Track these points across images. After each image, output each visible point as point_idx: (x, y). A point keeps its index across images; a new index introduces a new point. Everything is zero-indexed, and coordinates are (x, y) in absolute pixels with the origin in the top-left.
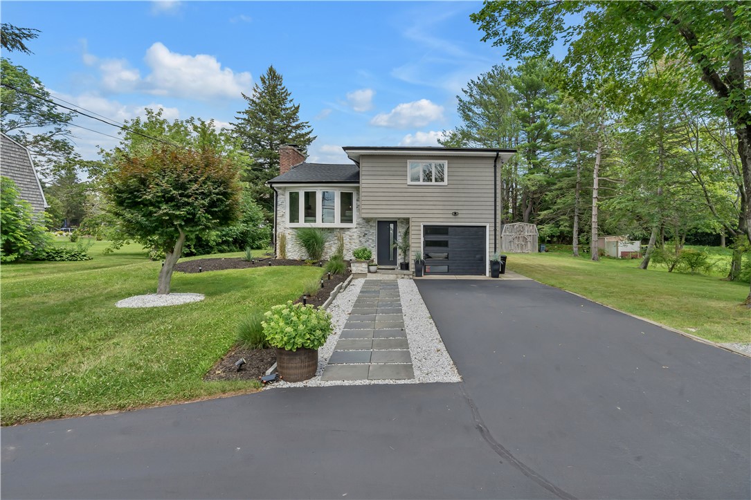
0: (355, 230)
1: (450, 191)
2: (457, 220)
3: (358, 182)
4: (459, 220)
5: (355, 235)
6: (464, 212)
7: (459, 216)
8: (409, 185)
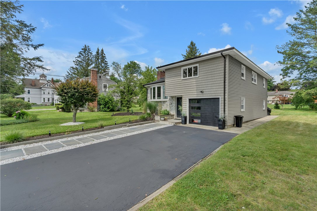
0: (168, 102)
1: (200, 80)
2: (203, 95)
3: (164, 82)
4: (205, 95)
5: (168, 104)
6: (207, 90)
7: (204, 93)
8: (182, 80)
